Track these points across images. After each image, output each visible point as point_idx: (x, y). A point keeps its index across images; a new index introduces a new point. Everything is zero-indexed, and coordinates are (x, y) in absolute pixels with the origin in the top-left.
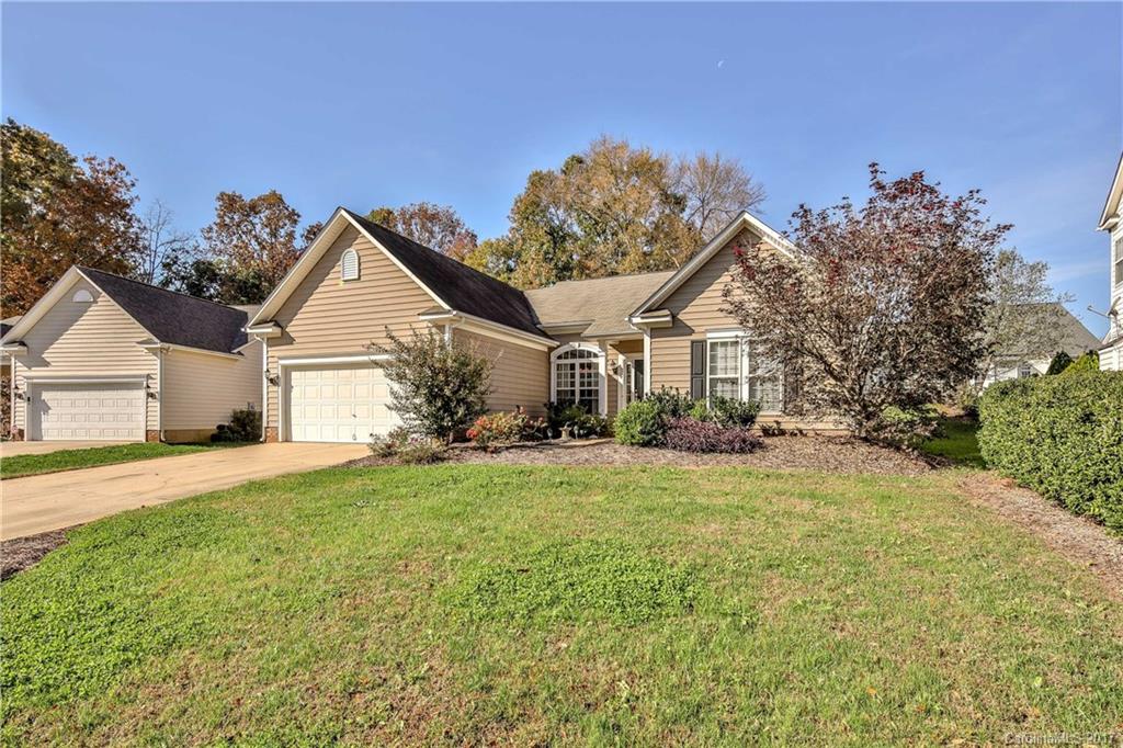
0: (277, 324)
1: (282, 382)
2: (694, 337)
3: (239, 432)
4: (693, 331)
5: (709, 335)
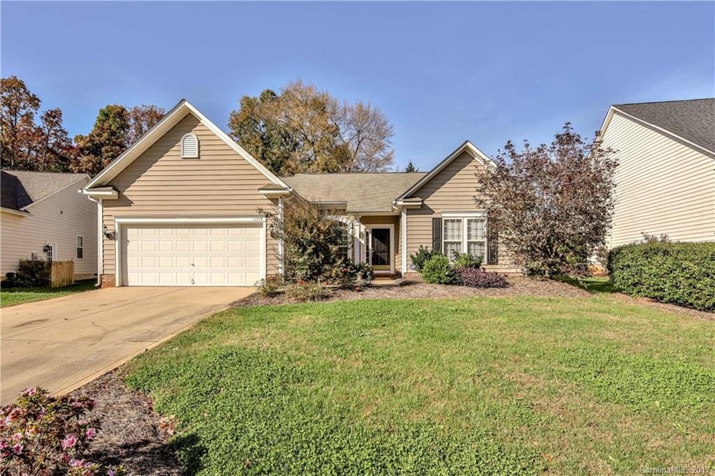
0: (115, 189)
1: (118, 237)
2: (434, 216)
3: (29, 279)
4: (434, 212)
5: (443, 215)
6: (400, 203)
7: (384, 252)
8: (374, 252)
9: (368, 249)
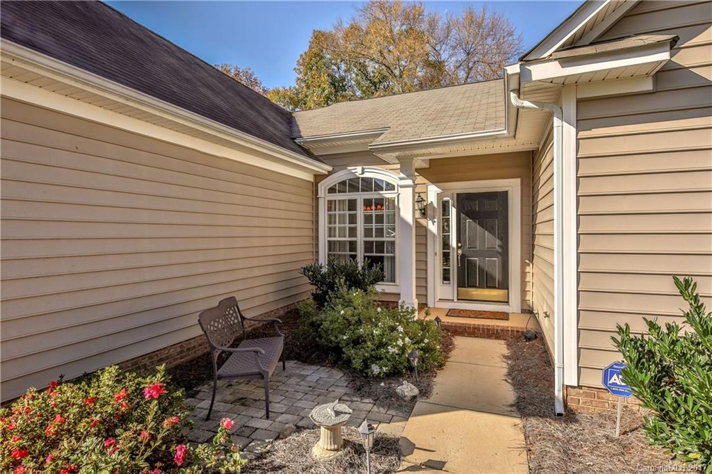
6: (544, 71)
7: (490, 252)
8: (463, 256)
9: (446, 245)
